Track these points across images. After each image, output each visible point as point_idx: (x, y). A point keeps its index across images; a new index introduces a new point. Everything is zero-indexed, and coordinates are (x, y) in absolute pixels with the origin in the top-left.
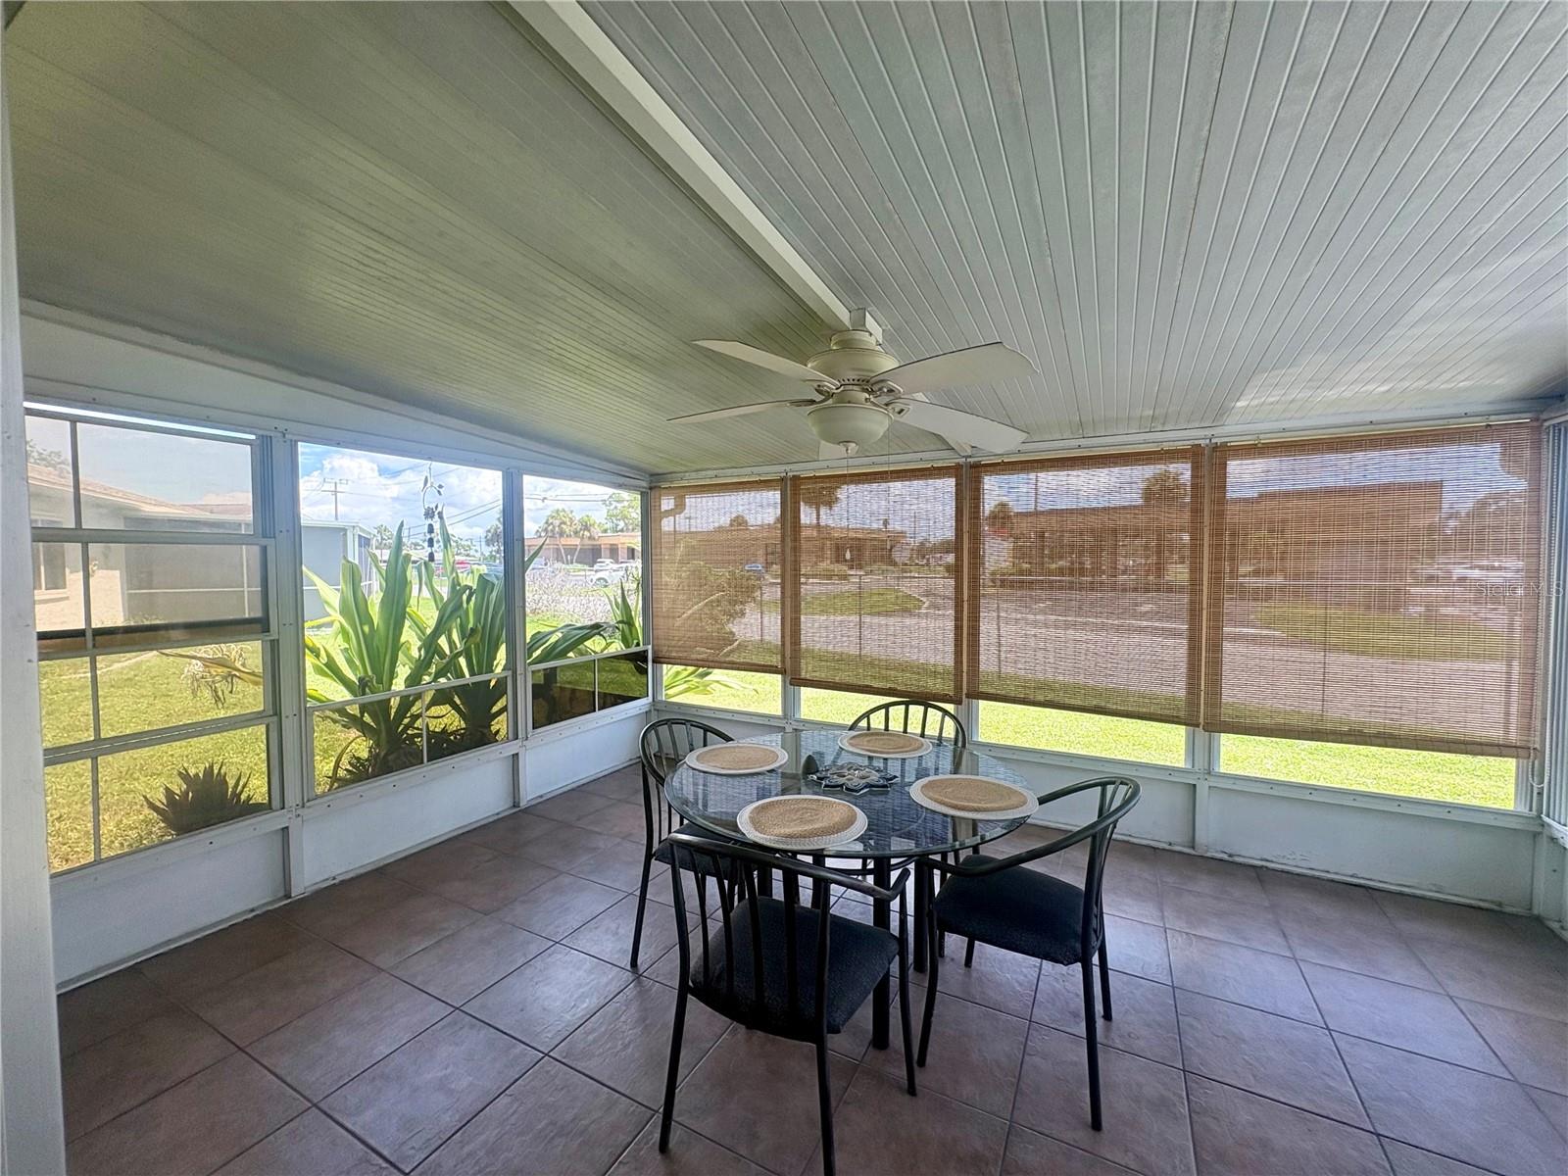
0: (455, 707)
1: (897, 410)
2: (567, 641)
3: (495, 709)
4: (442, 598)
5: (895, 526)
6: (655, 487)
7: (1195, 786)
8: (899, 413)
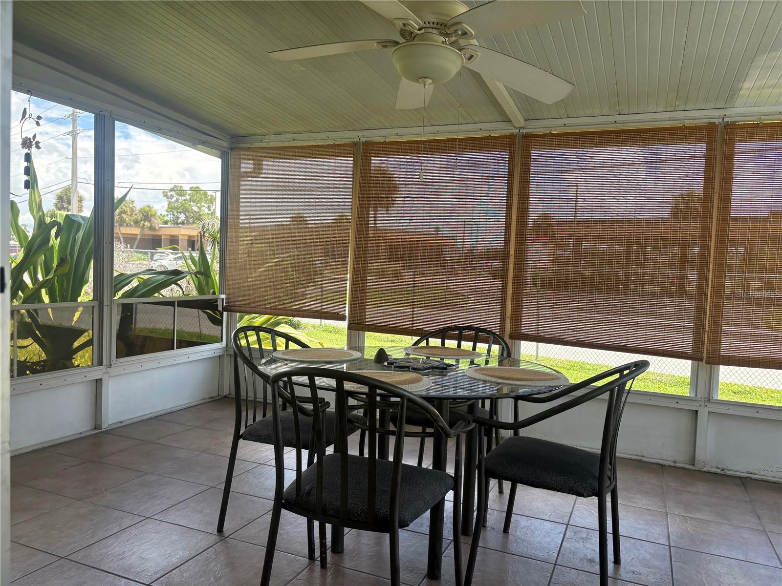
0: (37, 340)
1: (468, 56)
2: (146, 287)
3: (76, 344)
4: (27, 236)
5: (445, 231)
6: (236, 148)
7: (697, 411)
8: (469, 59)
